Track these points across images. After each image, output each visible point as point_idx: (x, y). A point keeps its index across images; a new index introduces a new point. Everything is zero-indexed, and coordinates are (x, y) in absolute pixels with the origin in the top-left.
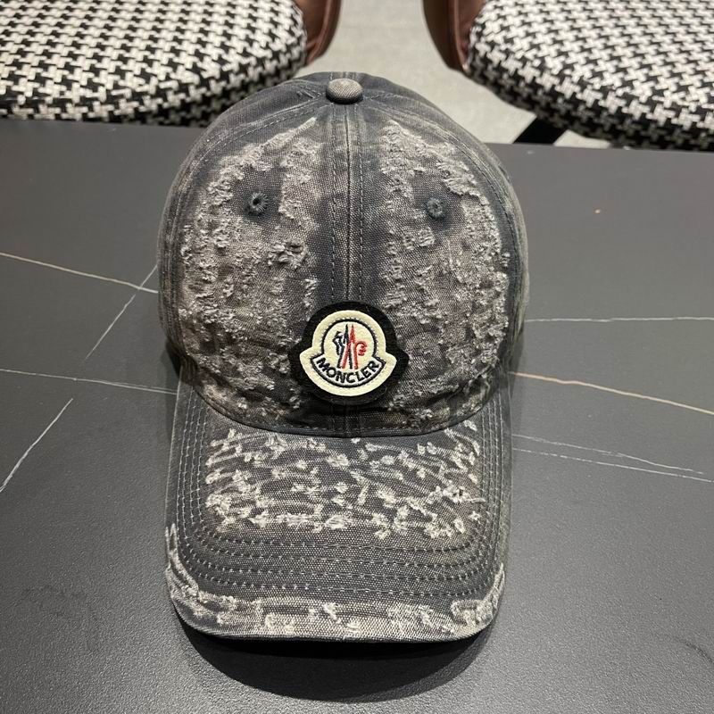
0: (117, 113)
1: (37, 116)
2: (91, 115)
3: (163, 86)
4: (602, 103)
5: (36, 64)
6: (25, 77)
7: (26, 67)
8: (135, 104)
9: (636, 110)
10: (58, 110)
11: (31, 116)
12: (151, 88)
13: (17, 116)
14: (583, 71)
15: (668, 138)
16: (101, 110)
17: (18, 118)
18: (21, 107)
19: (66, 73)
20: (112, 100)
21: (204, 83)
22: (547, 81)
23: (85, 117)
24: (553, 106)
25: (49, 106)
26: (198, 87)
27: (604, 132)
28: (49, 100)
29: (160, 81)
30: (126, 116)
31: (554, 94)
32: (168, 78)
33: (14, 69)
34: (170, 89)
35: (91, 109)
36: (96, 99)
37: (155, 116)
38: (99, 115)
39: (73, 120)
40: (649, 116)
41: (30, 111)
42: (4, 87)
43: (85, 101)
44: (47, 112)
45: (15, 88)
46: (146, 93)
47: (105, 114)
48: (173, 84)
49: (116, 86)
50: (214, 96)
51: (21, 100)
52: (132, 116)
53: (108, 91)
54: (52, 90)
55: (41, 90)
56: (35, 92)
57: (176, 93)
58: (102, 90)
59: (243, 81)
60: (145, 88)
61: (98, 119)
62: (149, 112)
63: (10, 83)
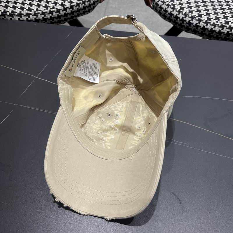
0: (37, 18)
1: (13, 19)
2: (29, 19)
3: (52, 10)
4: (191, 22)
6: (9, 6)
8: (43, 16)
9: (202, 24)
10: (19, 17)
11: (11, 19)
12: (48, 11)
13: (7, 18)
14: (186, 10)
15: (211, 34)
16: (32, 18)
17: (7, 19)
18: (8, 16)
19: (22, 5)
20: (36, 14)
21: (65, 9)
22: (175, 13)
23: (27, 20)
24: (176, 21)
25: (16, 16)
26: (63, 11)
27: (192, 31)
28: (16, 14)
29: (51, 9)
30: (40, 20)
31: (177, 17)
32: (53, 8)
33: (7, 3)
34: (54, 11)
35: (29, 17)
36: (31, 14)
37: (49, 20)
38: (31, 19)
39: (24, 21)
40: (206, 27)
41: (11, 17)
42: (3, 9)
43: (27, 15)
44: (16, 18)
45: (6, 10)
46: (46, 12)
47: (33, 19)
48: (55, 10)
49: (37, 10)
50: (68, 13)
51: (8, 14)
52: (42, 20)
54: (18, 11)
55: (14, 11)
56: (12, 11)
57: (56, 12)
58: (33, 11)
59: (78, 9)
60: (46, 11)
61: (31, 20)
62: (47, 18)
63: (5, 8)
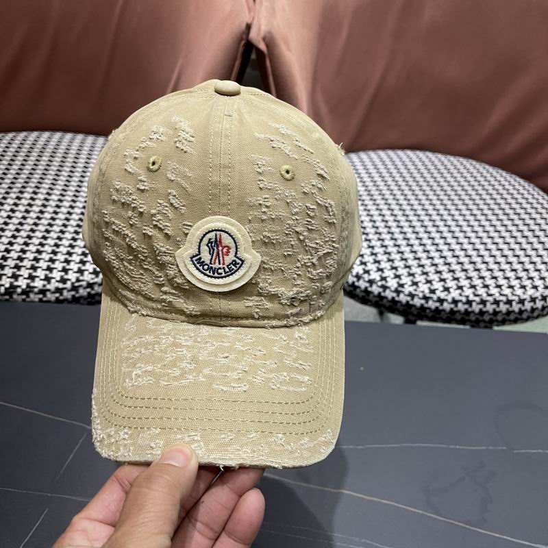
0: (77, 296)
1: (28, 300)
2: (61, 298)
5: (29, 266)
6: (21, 276)
7: (23, 269)
8: (89, 290)
10: (41, 296)
13: (15, 299)
16: (67, 295)
19: (47, 272)
20: (74, 288)
23: (57, 301)
25: (36, 294)
28: (36, 290)
30: (82, 298)
33: (15, 270)
35: (61, 294)
36: (65, 289)
39: (49, 302)
41: (24, 297)
42: (8, 282)
43: (58, 290)
44: (34, 297)
45: (15, 283)
53: (73, 283)
54: (38, 284)
55: (32, 284)
56: (28, 286)
61: (66, 300)
63: (12, 280)
